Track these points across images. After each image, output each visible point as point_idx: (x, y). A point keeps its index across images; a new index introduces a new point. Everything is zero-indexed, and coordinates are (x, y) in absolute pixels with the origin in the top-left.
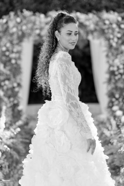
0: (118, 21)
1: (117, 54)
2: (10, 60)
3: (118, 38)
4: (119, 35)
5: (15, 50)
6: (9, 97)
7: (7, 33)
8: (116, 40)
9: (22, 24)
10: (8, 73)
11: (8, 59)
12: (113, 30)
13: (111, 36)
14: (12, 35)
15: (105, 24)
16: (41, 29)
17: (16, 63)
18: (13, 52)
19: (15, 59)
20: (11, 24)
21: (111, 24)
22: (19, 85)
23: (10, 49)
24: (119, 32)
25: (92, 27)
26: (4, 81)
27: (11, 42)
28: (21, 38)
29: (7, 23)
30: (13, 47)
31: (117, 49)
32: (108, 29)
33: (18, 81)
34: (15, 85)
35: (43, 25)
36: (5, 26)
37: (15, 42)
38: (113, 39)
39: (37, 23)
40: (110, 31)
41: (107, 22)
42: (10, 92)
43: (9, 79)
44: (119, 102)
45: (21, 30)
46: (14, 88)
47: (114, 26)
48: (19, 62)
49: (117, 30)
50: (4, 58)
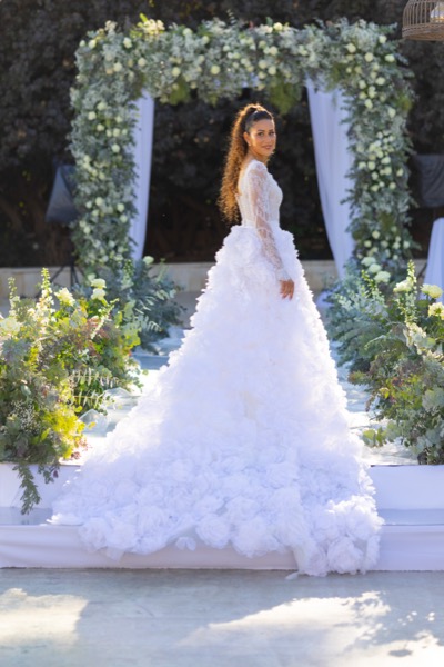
0: (379, 44)
1: (377, 130)
2: (106, 146)
3: (379, 89)
4: (381, 81)
5: (119, 119)
6: (106, 240)
7: (97, 76)
8: (372, 92)
9: (137, 52)
10: (102, 176)
11: (102, 142)
12: (366, 66)
13: (362, 84)
14: (113, 78)
15: (346, 53)
16: (185, 65)
17: (122, 151)
18: (114, 125)
19: (119, 142)
20: (109, 54)
21: (359, 51)
22: (129, 207)
23: (108, 115)
24: (380, 74)
25: (313, 59)
26: (93, 196)
27: (110, 100)
28: (134, 91)
29: (98, 48)
30: (115, 114)
31: (375, 116)
32: (354, 64)
33: (127, 198)
34: (121, 207)
35: (189, 56)
36: (94, 57)
37: (119, 99)
38: (366, 91)
39: (176, 49)
40: (358, 70)
41: (351, 48)
42: (106, 227)
43: (104, 194)
44: (381, 249)
45: (134, 68)
46: (118, 214)
47: (369, 57)
48: (129, 149)
49: (376, 66)
50: (92, 140)
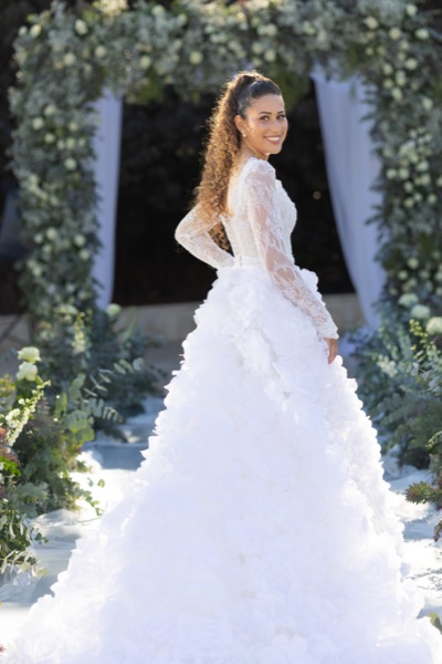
0: (407, 17)
1: (408, 128)
2: (59, 161)
3: (409, 74)
4: (412, 64)
5: (73, 126)
6: (62, 282)
7: (43, 71)
8: (401, 79)
9: (93, 38)
10: (55, 201)
11: (52, 157)
12: (392, 46)
13: (388, 69)
14: (63, 74)
15: (365, 28)
16: (157, 54)
17: (79, 167)
18: (67, 133)
19: (75, 155)
20: (57, 42)
21: (383, 27)
22: (92, 240)
23: (59, 122)
24: (410, 55)
25: (323, 38)
26: (43, 227)
27: (60, 101)
28: (91, 90)
29: (43, 36)
30: (68, 120)
31: (406, 109)
32: (376, 43)
33: (88, 228)
34: (80, 240)
35: (162, 41)
36: (38, 48)
37: (72, 100)
38: (393, 77)
39: (144, 33)
40: (382, 50)
41: (372, 22)
42: (62, 267)
43: (58, 224)
44: (420, 282)
45: (92, 60)
46: (77, 249)
47: (395, 33)
48: (88, 164)
49: (405, 45)
50: (39, 154)
